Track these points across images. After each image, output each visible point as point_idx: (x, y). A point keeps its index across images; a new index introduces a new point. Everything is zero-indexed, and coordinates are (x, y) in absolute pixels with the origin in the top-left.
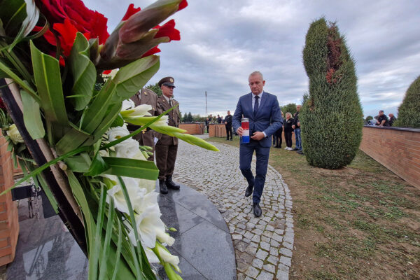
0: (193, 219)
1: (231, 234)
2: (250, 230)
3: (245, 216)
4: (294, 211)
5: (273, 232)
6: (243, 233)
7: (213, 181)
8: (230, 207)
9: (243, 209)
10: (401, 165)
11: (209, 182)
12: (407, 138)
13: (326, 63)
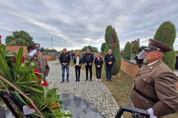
0: (82, 111)
1: (101, 113)
2: (105, 108)
3: (100, 102)
4: (113, 95)
5: (112, 107)
6: (104, 111)
7: (77, 88)
8: (92, 100)
9: (97, 100)
10: (130, 72)
11: (76, 89)
12: (131, 65)
13: (112, 41)
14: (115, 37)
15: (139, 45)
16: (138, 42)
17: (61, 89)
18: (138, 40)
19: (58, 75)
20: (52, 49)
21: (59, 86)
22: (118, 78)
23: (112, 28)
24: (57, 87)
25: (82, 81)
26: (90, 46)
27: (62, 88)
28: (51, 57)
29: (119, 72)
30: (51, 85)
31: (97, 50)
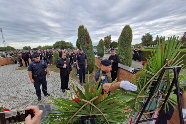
13: (86, 41)
14: (87, 38)
15: (111, 41)
16: (110, 37)
17: (32, 102)
18: (110, 35)
19: (24, 84)
20: (6, 46)
21: (28, 99)
22: (93, 76)
23: (84, 28)
24: (26, 100)
25: (58, 87)
26: (64, 42)
27: (33, 100)
28: (7, 60)
29: (94, 70)
30: (16, 101)
31: (72, 46)
